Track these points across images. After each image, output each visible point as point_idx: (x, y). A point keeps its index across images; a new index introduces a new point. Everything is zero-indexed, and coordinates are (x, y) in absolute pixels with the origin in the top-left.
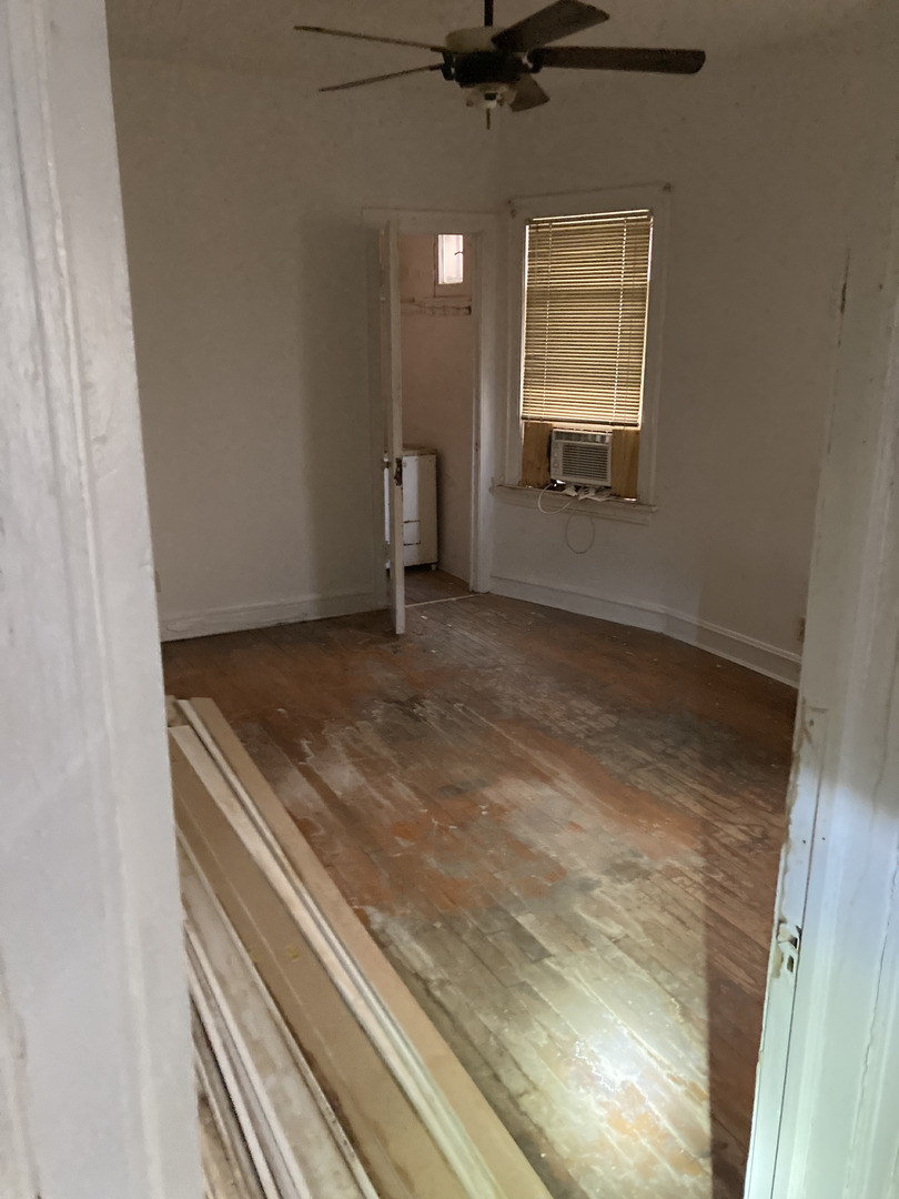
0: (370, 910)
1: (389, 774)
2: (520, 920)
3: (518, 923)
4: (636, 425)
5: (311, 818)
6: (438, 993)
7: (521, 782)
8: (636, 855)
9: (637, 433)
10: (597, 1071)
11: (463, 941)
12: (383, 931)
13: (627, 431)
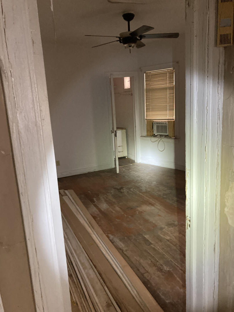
0: (110, 235)
1: (115, 205)
2: (145, 236)
3: (145, 237)
4: (174, 119)
5: (96, 215)
6: (125, 253)
7: (146, 206)
8: (174, 221)
9: (174, 121)
10: (162, 268)
11: (131, 241)
12: (113, 239)
13: (172, 121)
